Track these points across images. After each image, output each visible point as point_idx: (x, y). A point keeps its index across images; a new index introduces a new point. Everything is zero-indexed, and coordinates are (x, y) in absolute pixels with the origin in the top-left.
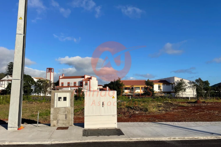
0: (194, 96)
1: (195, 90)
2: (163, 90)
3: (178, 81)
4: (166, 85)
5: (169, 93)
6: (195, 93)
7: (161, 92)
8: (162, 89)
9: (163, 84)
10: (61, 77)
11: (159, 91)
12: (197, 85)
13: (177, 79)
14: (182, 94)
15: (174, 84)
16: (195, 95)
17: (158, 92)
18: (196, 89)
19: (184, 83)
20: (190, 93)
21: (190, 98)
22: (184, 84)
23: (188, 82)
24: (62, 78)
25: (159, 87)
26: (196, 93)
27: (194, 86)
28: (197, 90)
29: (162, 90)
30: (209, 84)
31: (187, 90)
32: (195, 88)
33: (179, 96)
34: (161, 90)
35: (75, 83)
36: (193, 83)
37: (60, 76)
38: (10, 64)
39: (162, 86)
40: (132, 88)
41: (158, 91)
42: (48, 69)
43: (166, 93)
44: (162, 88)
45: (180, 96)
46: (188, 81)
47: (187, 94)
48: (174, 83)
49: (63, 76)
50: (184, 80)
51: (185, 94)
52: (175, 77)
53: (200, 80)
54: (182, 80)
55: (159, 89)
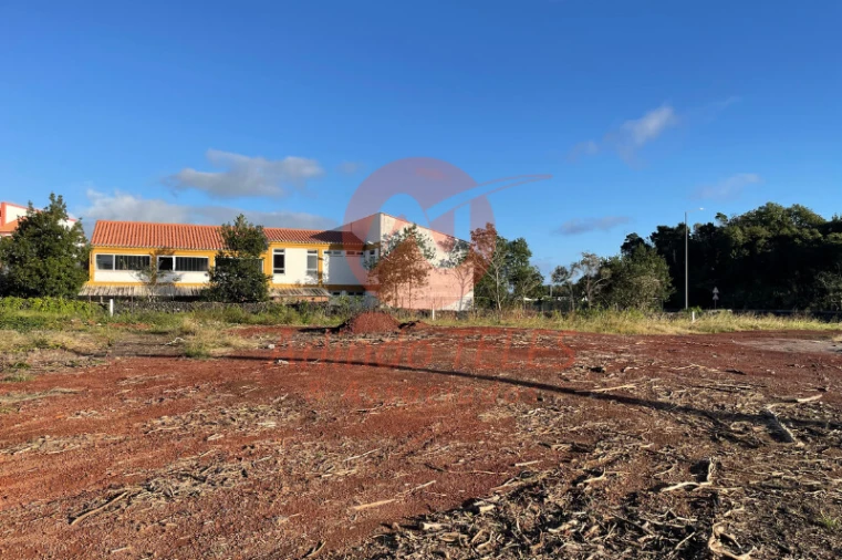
0: (463, 306)
1: (469, 279)
2: (330, 275)
3: (396, 233)
4: (344, 252)
5: (358, 291)
7: (321, 284)
8: (325, 270)
9: (331, 247)
11: (311, 280)
12: (480, 258)
14: (408, 297)
15: (377, 250)
16: (469, 303)
17: (306, 286)
18: (472, 275)
19: (422, 244)
21: (437, 312)
22: (421, 252)
23: (440, 243)
25: (312, 261)
26: (470, 295)
29: (326, 279)
30: (529, 254)
31: (433, 278)
32: (471, 270)
33: (396, 305)
34: (320, 275)
36: (463, 245)
39: (326, 258)
40: (162, 260)
41: (303, 282)
43: (344, 292)
44: (325, 268)
45: (399, 306)
47: (432, 294)
48: (378, 245)
50: (419, 230)
51: (421, 295)
52: (382, 216)
53: (493, 232)
54: (414, 228)
55: (309, 272)
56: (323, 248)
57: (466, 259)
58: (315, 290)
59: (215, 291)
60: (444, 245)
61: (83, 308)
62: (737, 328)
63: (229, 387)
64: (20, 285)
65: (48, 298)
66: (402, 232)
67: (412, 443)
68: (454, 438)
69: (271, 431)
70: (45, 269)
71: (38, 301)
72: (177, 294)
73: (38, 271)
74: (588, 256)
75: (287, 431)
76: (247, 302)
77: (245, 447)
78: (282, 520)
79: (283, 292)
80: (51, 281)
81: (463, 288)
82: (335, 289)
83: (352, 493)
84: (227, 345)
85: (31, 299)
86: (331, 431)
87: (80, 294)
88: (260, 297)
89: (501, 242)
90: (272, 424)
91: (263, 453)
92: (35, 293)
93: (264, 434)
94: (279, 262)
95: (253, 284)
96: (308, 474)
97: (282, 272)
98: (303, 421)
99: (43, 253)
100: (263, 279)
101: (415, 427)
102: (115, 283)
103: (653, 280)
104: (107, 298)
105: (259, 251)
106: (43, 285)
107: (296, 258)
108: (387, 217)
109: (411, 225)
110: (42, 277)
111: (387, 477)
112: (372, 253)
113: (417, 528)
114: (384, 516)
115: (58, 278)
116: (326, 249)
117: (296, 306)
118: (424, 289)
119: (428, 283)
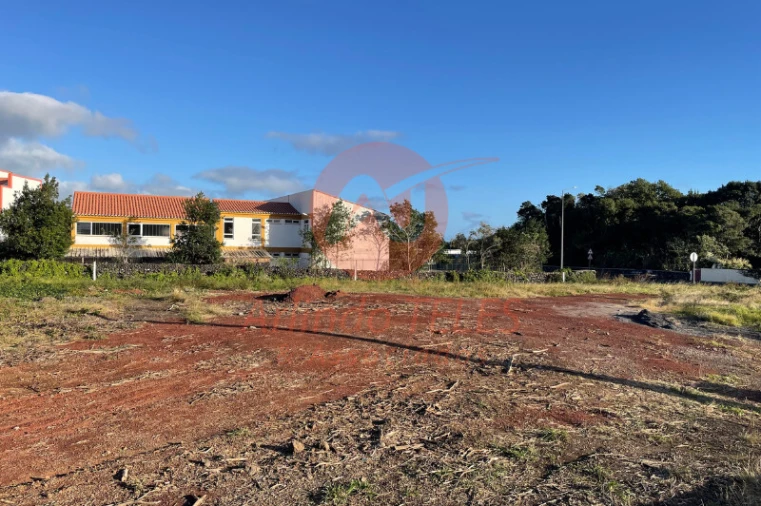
0: (380, 267)
1: (385, 244)
2: (269, 241)
4: (283, 221)
5: (294, 252)
7: (263, 247)
8: (266, 236)
9: (271, 216)
11: (251, 244)
12: (395, 227)
13: (321, 201)
15: (310, 220)
16: (384, 264)
17: (249, 248)
19: (346, 215)
20: (365, 256)
21: (358, 272)
22: (346, 222)
25: (256, 229)
26: (387, 257)
27: (383, 227)
29: (267, 243)
30: (435, 224)
31: (356, 243)
33: (325, 265)
34: (263, 240)
39: (267, 225)
40: (131, 227)
43: (283, 254)
44: (266, 234)
45: (328, 267)
47: (356, 256)
48: (311, 216)
50: (345, 204)
51: (346, 257)
52: (315, 192)
54: (341, 203)
55: (254, 237)
56: (265, 217)
58: (259, 252)
59: (177, 254)
61: (72, 268)
62: (574, 293)
63: (227, 344)
64: (20, 249)
65: (44, 261)
66: (331, 207)
67: (326, 374)
68: (345, 372)
69: (258, 368)
70: (40, 237)
71: (35, 263)
72: (145, 256)
73: (34, 238)
74: (484, 226)
75: (265, 369)
76: (203, 263)
77: (247, 376)
78: (272, 403)
79: (232, 254)
80: (45, 247)
82: (274, 251)
83: (298, 394)
84: (211, 312)
85: (29, 261)
86: (286, 368)
87: (66, 256)
88: (215, 259)
89: (413, 213)
90: (256, 365)
91: (257, 379)
92: (32, 256)
93: (254, 370)
94: (229, 227)
95: (209, 248)
96: (279, 387)
97: (231, 237)
98: (272, 363)
99: (38, 224)
100: (216, 245)
101: (328, 367)
102: (92, 246)
103: (534, 246)
104: (89, 260)
105: (214, 222)
106: (39, 249)
107: (243, 225)
108: (319, 194)
109: (338, 200)
110: (37, 243)
111: (314, 389)
112: (307, 222)
113: (324, 405)
114: (311, 402)
115: (50, 244)
116: (267, 218)
117: (244, 267)
118: (348, 251)
119: (351, 247)
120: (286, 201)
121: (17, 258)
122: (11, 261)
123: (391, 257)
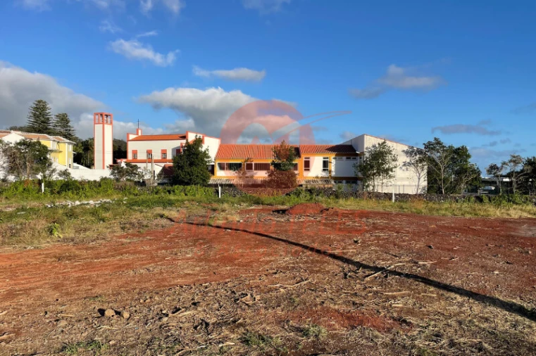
0: (419, 191)
1: (424, 173)
2: (336, 171)
3: (374, 146)
4: (344, 158)
5: (352, 180)
6: (424, 183)
7: (330, 177)
8: (333, 168)
9: (336, 155)
10: (132, 137)
11: (324, 174)
12: (432, 160)
13: (370, 143)
14: (380, 185)
16: (424, 189)
17: (322, 177)
18: (425, 171)
19: (390, 152)
20: (406, 183)
21: (396, 195)
22: (389, 157)
23: (403, 151)
24: (134, 140)
25: (325, 164)
28: (429, 173)
29: (333, 174)
30: (469, 156)
31: (399, 173)
32: (426, 167)
33: (374, 190)
34: (330, 172)
35: (164, 153)
36: (420, 152)
37: (128, 135)
38: (37, 105)
39: (333, 161)
41: (320, 176)
42: (97, 117)
43: (344, 181)
45: (376, 191)
46: (406, 148)
47: (399, 183)
48: (363, 153)
49: (137, 134)
50: (389, 143)
51: (390, 184)
52: (365, 136)
53: (438, 143)
54: (384, 142)
55: (324, 170)
56: (332, 158)
57: (421, 161)
58: (326, 180)
60: (406, 153)
61: (208, 191)
64: (181, 179)
65: (193, 186)
66: (377, 146)
70: (191, 172)
71: (189, 187)
73: (188, 173)
74: (514, 157)
79: (308, 182)
80: (194, 178)
81: (419, 179)
82: (338, 180)
85: (186, 187)
87: (208, 183)
92: (188, 184)
94: (307, 164)
97: (308, 170)
99: (191, 164)
106: (190, 180)
107: (317, 162)
108: (368, 137)
109: (383, 141)
110: (190, 176)
112: (361, 158)
115: (197, 176)
116: (334, 156)
117: (310, 191)
118: (391, 180)
119: (394, 177)
120: (350, 144)
121: (180, 184)
122: (176, 186)
123: (428, 184)
